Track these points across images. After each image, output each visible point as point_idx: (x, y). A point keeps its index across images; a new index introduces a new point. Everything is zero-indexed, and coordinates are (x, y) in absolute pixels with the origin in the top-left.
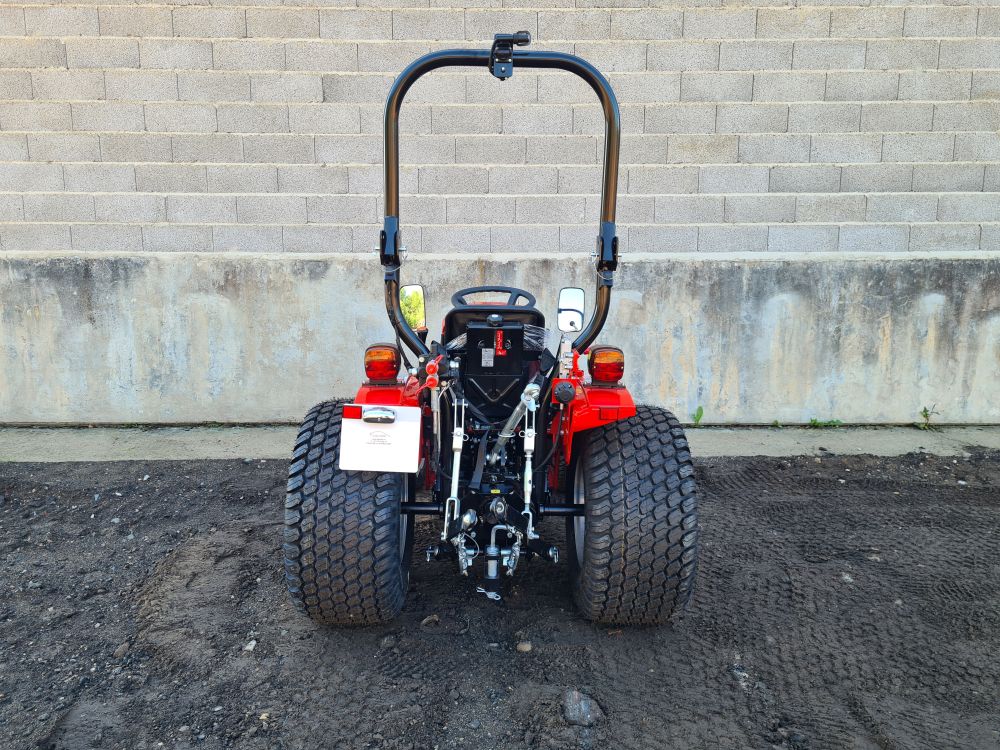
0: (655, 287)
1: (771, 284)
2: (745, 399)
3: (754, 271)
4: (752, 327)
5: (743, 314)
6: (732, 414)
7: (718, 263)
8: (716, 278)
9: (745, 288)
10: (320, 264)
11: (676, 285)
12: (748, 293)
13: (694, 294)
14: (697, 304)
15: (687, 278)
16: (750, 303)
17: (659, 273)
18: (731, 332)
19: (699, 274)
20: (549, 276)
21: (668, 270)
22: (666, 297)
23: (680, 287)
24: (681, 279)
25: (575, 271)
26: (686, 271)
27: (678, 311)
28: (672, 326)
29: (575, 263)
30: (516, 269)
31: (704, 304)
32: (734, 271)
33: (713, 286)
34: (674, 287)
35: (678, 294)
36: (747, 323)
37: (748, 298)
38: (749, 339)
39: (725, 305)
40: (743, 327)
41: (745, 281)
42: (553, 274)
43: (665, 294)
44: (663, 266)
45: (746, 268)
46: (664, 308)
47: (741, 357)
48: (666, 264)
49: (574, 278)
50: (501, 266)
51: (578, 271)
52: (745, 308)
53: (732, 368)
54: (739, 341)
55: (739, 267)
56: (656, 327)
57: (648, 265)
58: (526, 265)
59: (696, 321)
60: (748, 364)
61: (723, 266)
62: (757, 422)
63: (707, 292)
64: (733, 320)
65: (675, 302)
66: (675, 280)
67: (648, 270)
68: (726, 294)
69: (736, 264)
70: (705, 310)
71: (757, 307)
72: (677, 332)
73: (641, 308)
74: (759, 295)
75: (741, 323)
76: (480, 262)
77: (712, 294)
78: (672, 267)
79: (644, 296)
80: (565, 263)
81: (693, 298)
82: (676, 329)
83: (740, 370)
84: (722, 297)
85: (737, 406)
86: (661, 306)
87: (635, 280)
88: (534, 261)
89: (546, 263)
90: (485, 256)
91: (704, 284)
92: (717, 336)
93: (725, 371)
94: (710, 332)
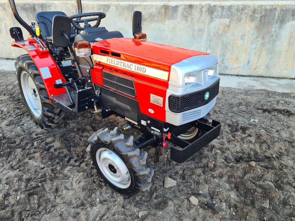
0: (236, 17)
1: (289, 16)
2: (267, 66)
3: (282, 10)
4: (276, 36)
5: (273, 30)
6: (261, 72)
7: (265, 6)
8: (263, 13)
9: (276, 18)
10: (107, 6)
11: (245, 16)
12: (277, 20)
13: (252, 20)
14: (253, 25)
15: (250, 13)
16: (277, 25)
17: (238, 11)
18: (267, 38)
19: (256, 11)
20: (191, 12)
21: (242, 9)
22: (240, 21)
23: (246, 17)
24: (248, 14)
25: (202, 10)
26: (250, 10)
27: (244, 28)
28: (241, 34)
29: (202, 6)
30: (178, 9)
31: (256, 25)
32: (273, 10)
33: (261, 17)
34: (244, 17)
35: (245, 20)
36: (274, 34)
37: (277, 22)
38: (274, 41)
39: (266, 26)
40: (272, 35)
41: (277, 15)
42: (193, 11)
43: (239, 20)
44: (240, 7)
45: (279, 9)
46: (238, 26)
47: (269, 49)
48: (242, 7)
49: (202, 13)
50: (173, 7)
51: (203, 10)
52: (275, 27)
53: (264, 53)
54: (269, 42)
55: (275, 8)
56: (233, 35)
57: (234, 7)
58: (183, 7)
59: (252, 32)
60: (271, 52)
61: (268, 7)
62: (271, 76)
63: (258, 20)
64: (268, 32)
65: (243, 24)
66: (245, 14)
67: (233, 9)
68: (267, 21)
69: (274, 7)
70: (256, 27)
71: (280, 27)
72: (242, 37)
73: (229, 26)
74: (282, 21)
75: (271, 34)
76: (164, 6)
77: (260, 21)
78: (244, 8)
79: (230, 21)
80: (198, 6)
81: (252, 22)
82: (242, 36)
83: (267, 54)
84: (264, 22)
85: (264, 69)
86: (237, 25)
87: (227, 14)
88: (186, 5)
89: (191, 6)
90: (167, 3)
91: (258, 16)
92: (260, 39)
93: (261, 54)
94: (257, 37)
